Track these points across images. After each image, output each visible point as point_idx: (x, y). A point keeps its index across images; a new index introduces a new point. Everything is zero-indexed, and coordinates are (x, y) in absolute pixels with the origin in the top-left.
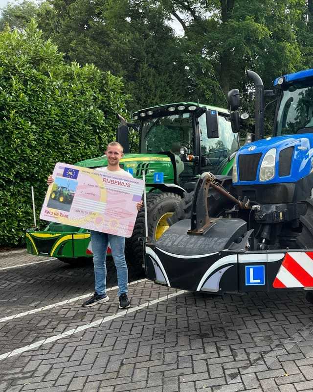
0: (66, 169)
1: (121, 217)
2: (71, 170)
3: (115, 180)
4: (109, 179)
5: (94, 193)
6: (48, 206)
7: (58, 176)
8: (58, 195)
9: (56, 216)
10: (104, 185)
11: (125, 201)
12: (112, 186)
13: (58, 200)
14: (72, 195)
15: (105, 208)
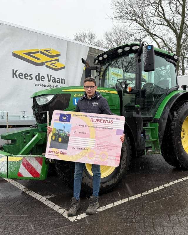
0: (61, 115)
1: (109, 149)
3: (100, 119)
4: (95, 119)
5: (85, 131)
7: (56, 122)
8: (57, 137)
9: (57, 154)
10: (92, 124)
11: (110, 135)
12: (99, 124)
13: (58, 141)
14: (68, 135)
15: (95, 144)
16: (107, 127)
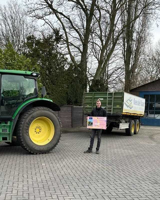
0: (90, 118)
2: (91, 118)
6: (88, 125)
12: (100, 119)
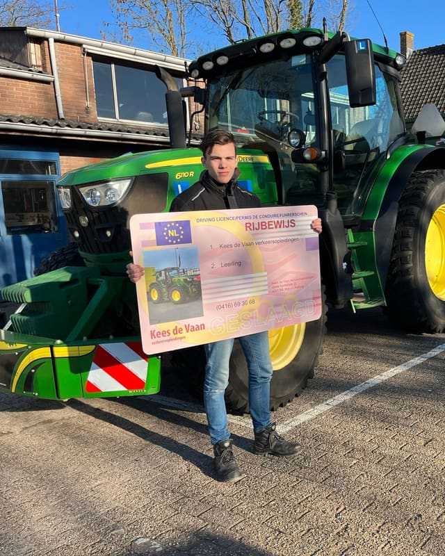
1: (299, 287)
3: (267, 220)
4: (256, 221)
6: (152, 322)
8: (164, 291)
9: (179, 335)
10: (252, 237)
12: (266, 235)
13: (170, 300)
14: (195, 279)
15: (266, 283)
16: (285, 238)
